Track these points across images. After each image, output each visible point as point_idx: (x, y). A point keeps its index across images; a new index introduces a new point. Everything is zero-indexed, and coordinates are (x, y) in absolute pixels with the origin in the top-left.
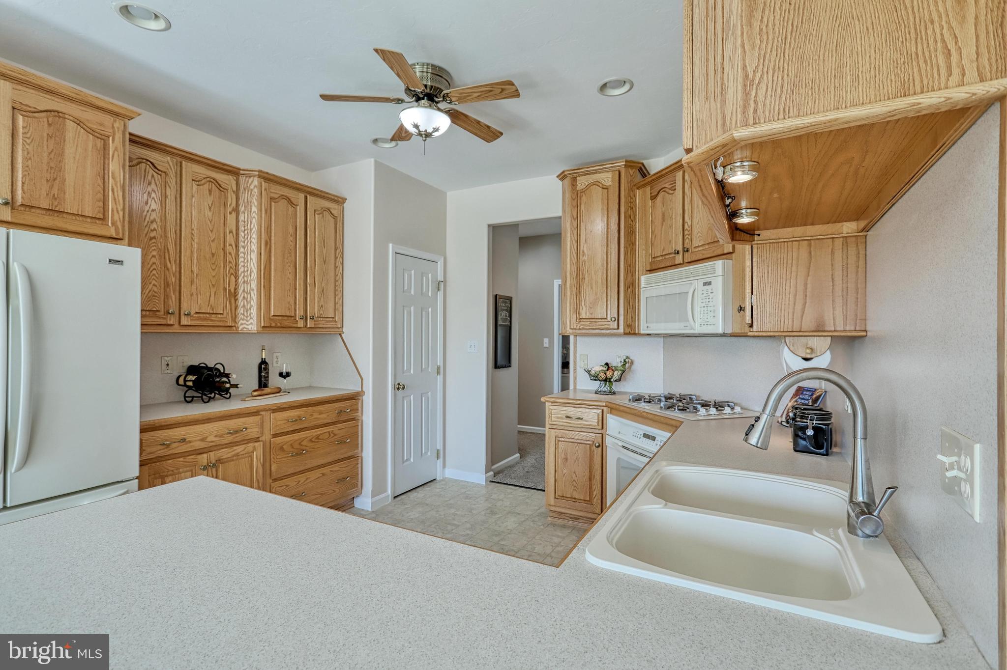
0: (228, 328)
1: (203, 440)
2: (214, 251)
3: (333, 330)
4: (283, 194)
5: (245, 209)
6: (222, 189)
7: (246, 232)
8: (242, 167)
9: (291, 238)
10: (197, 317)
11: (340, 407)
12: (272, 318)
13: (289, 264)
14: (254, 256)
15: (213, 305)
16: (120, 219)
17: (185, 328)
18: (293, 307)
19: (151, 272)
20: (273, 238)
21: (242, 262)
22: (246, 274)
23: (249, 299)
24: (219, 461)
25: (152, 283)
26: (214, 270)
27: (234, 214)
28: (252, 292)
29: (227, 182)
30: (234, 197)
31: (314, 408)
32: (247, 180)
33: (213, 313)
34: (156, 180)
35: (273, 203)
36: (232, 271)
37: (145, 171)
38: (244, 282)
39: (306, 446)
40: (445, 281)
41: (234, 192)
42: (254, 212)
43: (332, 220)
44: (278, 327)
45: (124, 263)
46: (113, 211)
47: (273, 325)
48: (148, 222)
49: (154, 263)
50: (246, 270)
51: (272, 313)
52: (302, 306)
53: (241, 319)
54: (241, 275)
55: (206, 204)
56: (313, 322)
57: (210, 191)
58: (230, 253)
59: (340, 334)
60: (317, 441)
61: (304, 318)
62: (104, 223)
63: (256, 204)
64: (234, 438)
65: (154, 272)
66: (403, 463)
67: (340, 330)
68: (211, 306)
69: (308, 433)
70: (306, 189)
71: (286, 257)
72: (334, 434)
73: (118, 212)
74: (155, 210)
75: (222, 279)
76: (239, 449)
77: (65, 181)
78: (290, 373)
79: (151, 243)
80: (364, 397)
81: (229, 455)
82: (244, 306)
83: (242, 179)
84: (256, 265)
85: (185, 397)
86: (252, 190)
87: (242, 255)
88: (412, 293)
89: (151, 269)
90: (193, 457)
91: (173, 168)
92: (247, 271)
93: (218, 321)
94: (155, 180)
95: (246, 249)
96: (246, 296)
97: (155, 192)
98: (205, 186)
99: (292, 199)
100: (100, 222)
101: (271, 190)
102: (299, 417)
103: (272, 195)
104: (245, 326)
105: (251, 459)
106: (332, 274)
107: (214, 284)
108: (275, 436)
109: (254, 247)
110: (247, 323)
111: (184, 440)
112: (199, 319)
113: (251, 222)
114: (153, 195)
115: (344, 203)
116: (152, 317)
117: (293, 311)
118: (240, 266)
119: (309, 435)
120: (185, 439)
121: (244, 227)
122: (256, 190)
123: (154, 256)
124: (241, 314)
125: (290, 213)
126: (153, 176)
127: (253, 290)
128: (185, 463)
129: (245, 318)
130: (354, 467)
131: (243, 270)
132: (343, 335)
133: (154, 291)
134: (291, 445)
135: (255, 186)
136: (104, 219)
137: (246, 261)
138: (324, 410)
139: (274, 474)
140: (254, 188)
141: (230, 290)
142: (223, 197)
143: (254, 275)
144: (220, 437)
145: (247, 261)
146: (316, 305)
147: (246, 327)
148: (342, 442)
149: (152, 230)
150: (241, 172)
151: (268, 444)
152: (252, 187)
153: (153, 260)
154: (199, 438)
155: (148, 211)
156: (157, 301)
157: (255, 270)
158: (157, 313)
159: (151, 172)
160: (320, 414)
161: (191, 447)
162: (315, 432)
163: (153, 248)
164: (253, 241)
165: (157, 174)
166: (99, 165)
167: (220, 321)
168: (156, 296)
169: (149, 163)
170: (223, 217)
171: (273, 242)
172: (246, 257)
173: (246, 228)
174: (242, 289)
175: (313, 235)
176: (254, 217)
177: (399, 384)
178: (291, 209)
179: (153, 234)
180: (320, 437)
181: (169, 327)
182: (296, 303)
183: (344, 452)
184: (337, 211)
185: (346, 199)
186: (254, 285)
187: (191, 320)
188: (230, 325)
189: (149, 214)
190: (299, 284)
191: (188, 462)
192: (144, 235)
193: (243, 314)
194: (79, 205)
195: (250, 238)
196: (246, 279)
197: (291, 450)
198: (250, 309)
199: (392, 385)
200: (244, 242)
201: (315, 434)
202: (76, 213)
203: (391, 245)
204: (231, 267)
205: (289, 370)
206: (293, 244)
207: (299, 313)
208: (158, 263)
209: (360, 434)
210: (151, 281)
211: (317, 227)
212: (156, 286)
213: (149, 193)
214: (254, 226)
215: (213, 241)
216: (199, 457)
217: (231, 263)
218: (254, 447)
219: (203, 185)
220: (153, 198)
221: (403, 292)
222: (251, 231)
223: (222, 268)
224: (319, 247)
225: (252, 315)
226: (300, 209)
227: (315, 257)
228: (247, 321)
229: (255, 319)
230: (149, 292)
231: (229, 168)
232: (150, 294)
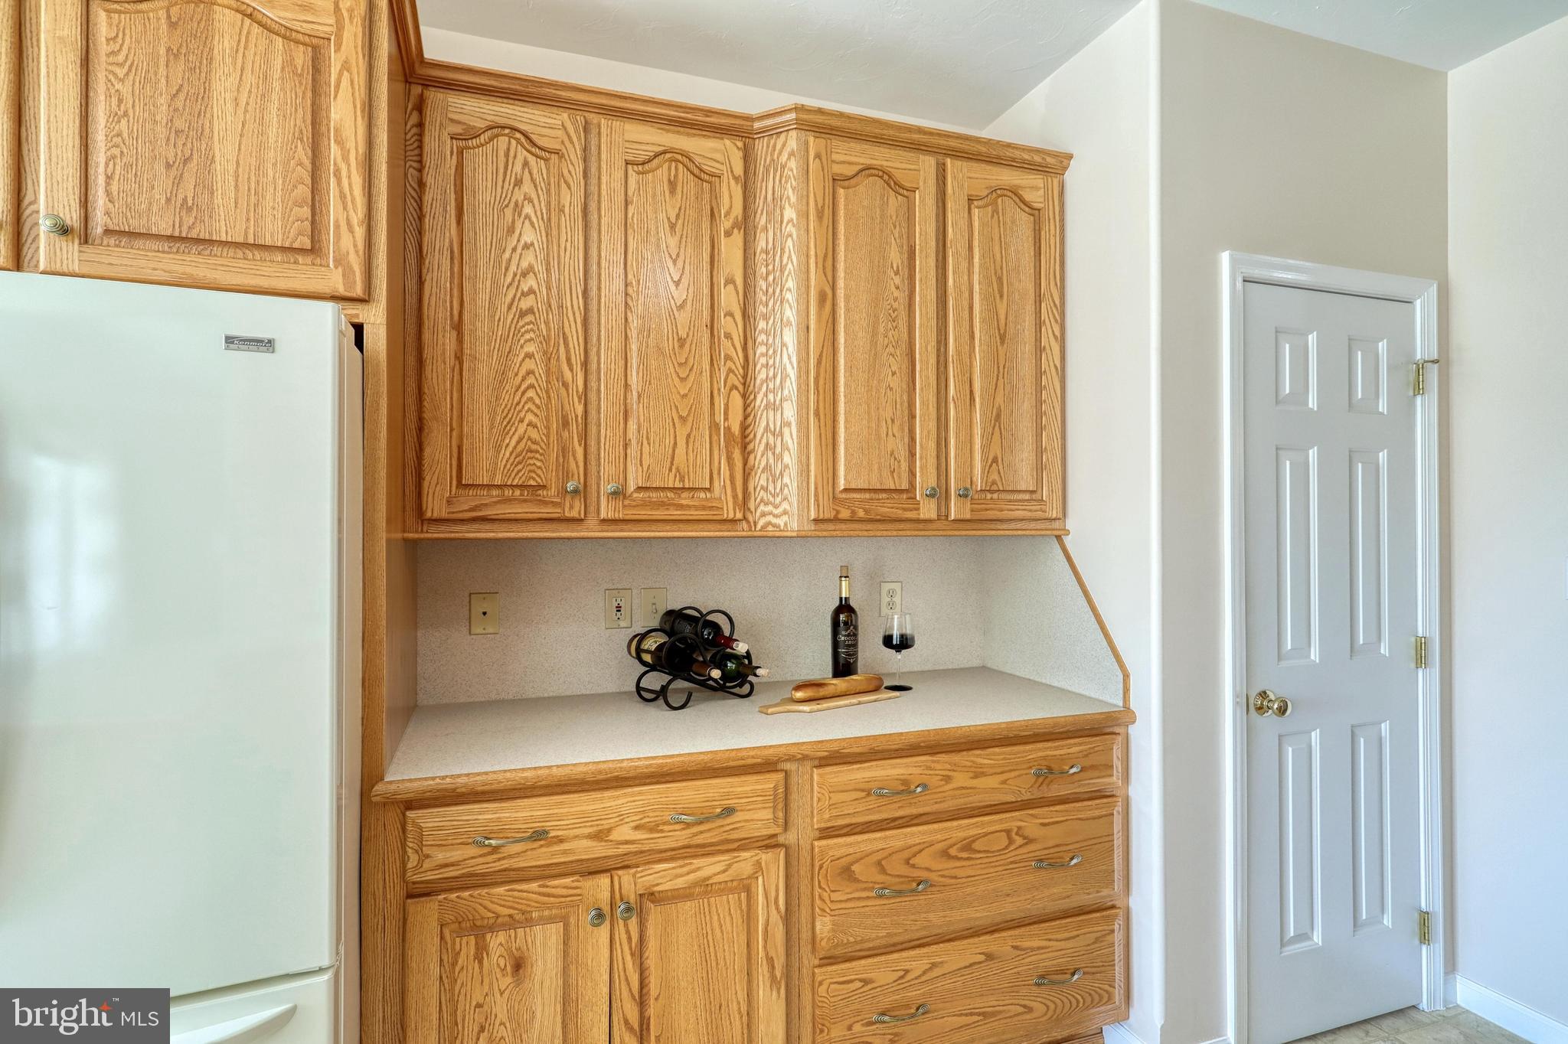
0: (728, 526)
1: (599, 836)
2: (683, 333)
3: (1032, 525)
4: (869, 162)
5: (768, 221)
6: (707, 177)
7: (771, 278)
8: (754, 111)
9: (897, 280)
10: (642, 499)
11: (1045, 758)
12: (844, 496)
13: (891, 349)
14: (790, 337)
15: (683, 469)
16: (355, 246)
17: (613, 527)
18: (904, 465)
19: (523, 393)
20: (841, 283)
21: (762, 355)
22: (771, 386)
23: (778, 450)
24: (651, 896)
25: (526, 421)
26: (683, 380)
27: (738, 237)
28: (786, 431)
29: (718, 156)
30: (738, 191)
31: (956, 758)
32: (772, 142)
33: (683, 489)
34: (535, 171)
35: (841, 192)
36: (734, 380)
37: (507, 155)
38: (767, 407)
39: (928, 869)
40: (1442, 361)
41: (736, 179)
42: (790, 221)
43: (1024, 221)
44: (861, 521)
45: (277, 346)
46: (337, 226)
47: (845, 514)
48: (515, 275)
49: (530, 372)
50: (771, 374)
51: (842, 484)
52: (932, 461)
53: (762, 500)
54: (760, 389)
55: (662, 216)
56: (968, 506)
57: (673, 185)
58: (728, 336)
59: (1059, 538)
60: (965, 855)
61: (939, 494)
62: (318, 261)
63: (793, 199)
64: (695, 835)
65: (531, 393)
66: (1282, 945)
67: (1056, 525)
68: (678, 470)
69: (936, 831)
70: (942, 142)
71: (881, 329)
72: (1025, 838)
73: (351, 230)
74: (532, 244)
75: (707, 401)
76: (710, 867)
77: (213, 161)
78: (913, 639)
79: (521, 323)
80: (1132, 729)
81: (680, 883)
82: (767, 468)
83: (761, 146)
84: (794, 360)
85: (639, 689)
86: (783, 167)
87: (762, 338)
88: (1312, 403)
89: (523, 387)
90: (567, 881)
91: (575, 139)
92: (775, 377)
93: (696, 508)
94: (530, 173)
95: (771, 322)
96: (771, 441)
97: (531, 201)
98: (659, 172)
99: (898, 175)
100: (309, 260)
101: (835, 157)
102: (905, 782)
103: (837, 169)
104: (770, 518)
105: (749, 898)
106: (1026, 369)
107: (685, 415)
108: (826, 833)
109: (790, 314)
110: (776, 512)
111: (539, 835)
112: (645, 504)
113: (782, 249)
114: (528, 209)
115: (1066, 168)
116: (525, 501)
117: (905, 476)
118: (758, 367)
119: (939, 837)
120: (547, 832)
121: (767, 265)
122: (793, 164)
123: (529, 356)
124: (762, 488)
125: (891, 210)
126: (526, 164)
127: (789, 424)
128: (546, 899)
129: (771, 499)
130: (1097, 940)
131: (764, 376)
132: (1068, 541)
133: (529, 439)
134: (879, 863)
135: (792, 154)
136: (315, 249)
137: (771, 352)
138: (992, 766)
139: (823, 943)
140: (789, 158)
141: (728, 429)
142: (707, 196)
143: (791, 386)
144: (652, 830)
145: (774, 352)
146: (978, 456)
147: (774, 521)
148: (1051, 863)
149: (523, 294)
150: (757, 125)
151: (805, 854)
152: (784, 157)
153: (529, 364)
154: (587, 831)
155: (514, 250)
156: (539, 464)
157: (792, 373)
158: (540, 492)
159: (522, 154)
160: (976, 776)
161: (565, 852)
162: (959, 827)
163: (527, 336)
164: (788, 296)
165: (537, 156)
166: (300, 111)
167: (704, 508)
168: (537, 452)
169: (518, 135)
170: (707, 246)
171: (841, 293)
172: (771, 341)
173: (770, 267)
174: (763, 424)
175: (964, 265)
176: (790, 235)
177: (1263, 694)
178: (894, 202)
179: (525, 304)
180: (976, 846)
181: (574, 526)
182: (912, 454)
183: (1059, 892)
184: (1041, 192)
185: (1070, 157)
186: (790, 412)
187: (624, 506)
188: (731, 516)
189: (516, 256)
190: (922, 403)
191: (554, 896)
192: (505, 308)
193: (766, 489)
194: (248, 220)
195: (781, 291)
196: (771, 397)
197: (880, 878)
198: (781, 474)
199: (1236, 695)
200: (767, 305)
201: (961, 834)
202: (241, 240)
203: (1225, 257)
204: (730, 370)
205: (908, 631)
206: (902, 296)
207: (925, 480)
208: (540, 371)
209: (1118, 841)
210: (522, 414)
211: (976, 243)
212: (535, 426)
213: (516, 204)
214: (790, 257)
215: (681, 307)
216: (588, 884)
217: (731, 359)
218: (758, 863)
219: (652, 171)
220: (527, 217)
221: (1277, 402)
222: (782, 271)
223: (706, 374)
224: (985, 298)
225: (786, 491)
226: (922, 201)
227: (971, 326)
228: (776, 507)
229: (794, 500)
230: (518, 442)
231: (724, 121)
232: (519, 448)
